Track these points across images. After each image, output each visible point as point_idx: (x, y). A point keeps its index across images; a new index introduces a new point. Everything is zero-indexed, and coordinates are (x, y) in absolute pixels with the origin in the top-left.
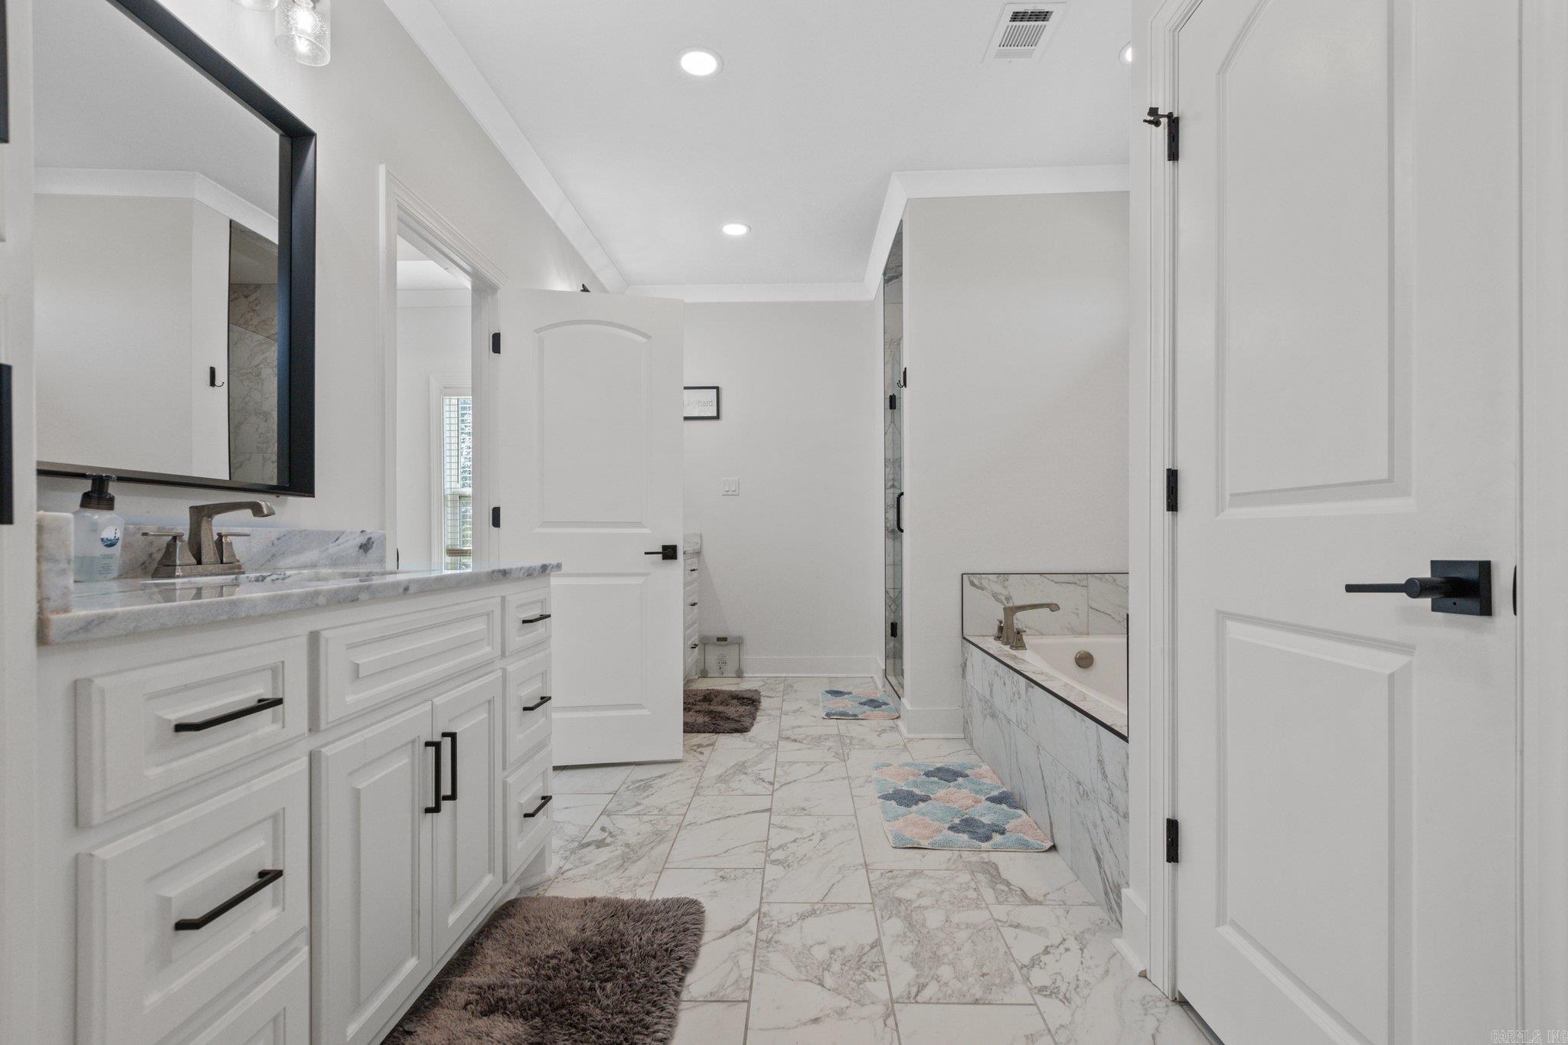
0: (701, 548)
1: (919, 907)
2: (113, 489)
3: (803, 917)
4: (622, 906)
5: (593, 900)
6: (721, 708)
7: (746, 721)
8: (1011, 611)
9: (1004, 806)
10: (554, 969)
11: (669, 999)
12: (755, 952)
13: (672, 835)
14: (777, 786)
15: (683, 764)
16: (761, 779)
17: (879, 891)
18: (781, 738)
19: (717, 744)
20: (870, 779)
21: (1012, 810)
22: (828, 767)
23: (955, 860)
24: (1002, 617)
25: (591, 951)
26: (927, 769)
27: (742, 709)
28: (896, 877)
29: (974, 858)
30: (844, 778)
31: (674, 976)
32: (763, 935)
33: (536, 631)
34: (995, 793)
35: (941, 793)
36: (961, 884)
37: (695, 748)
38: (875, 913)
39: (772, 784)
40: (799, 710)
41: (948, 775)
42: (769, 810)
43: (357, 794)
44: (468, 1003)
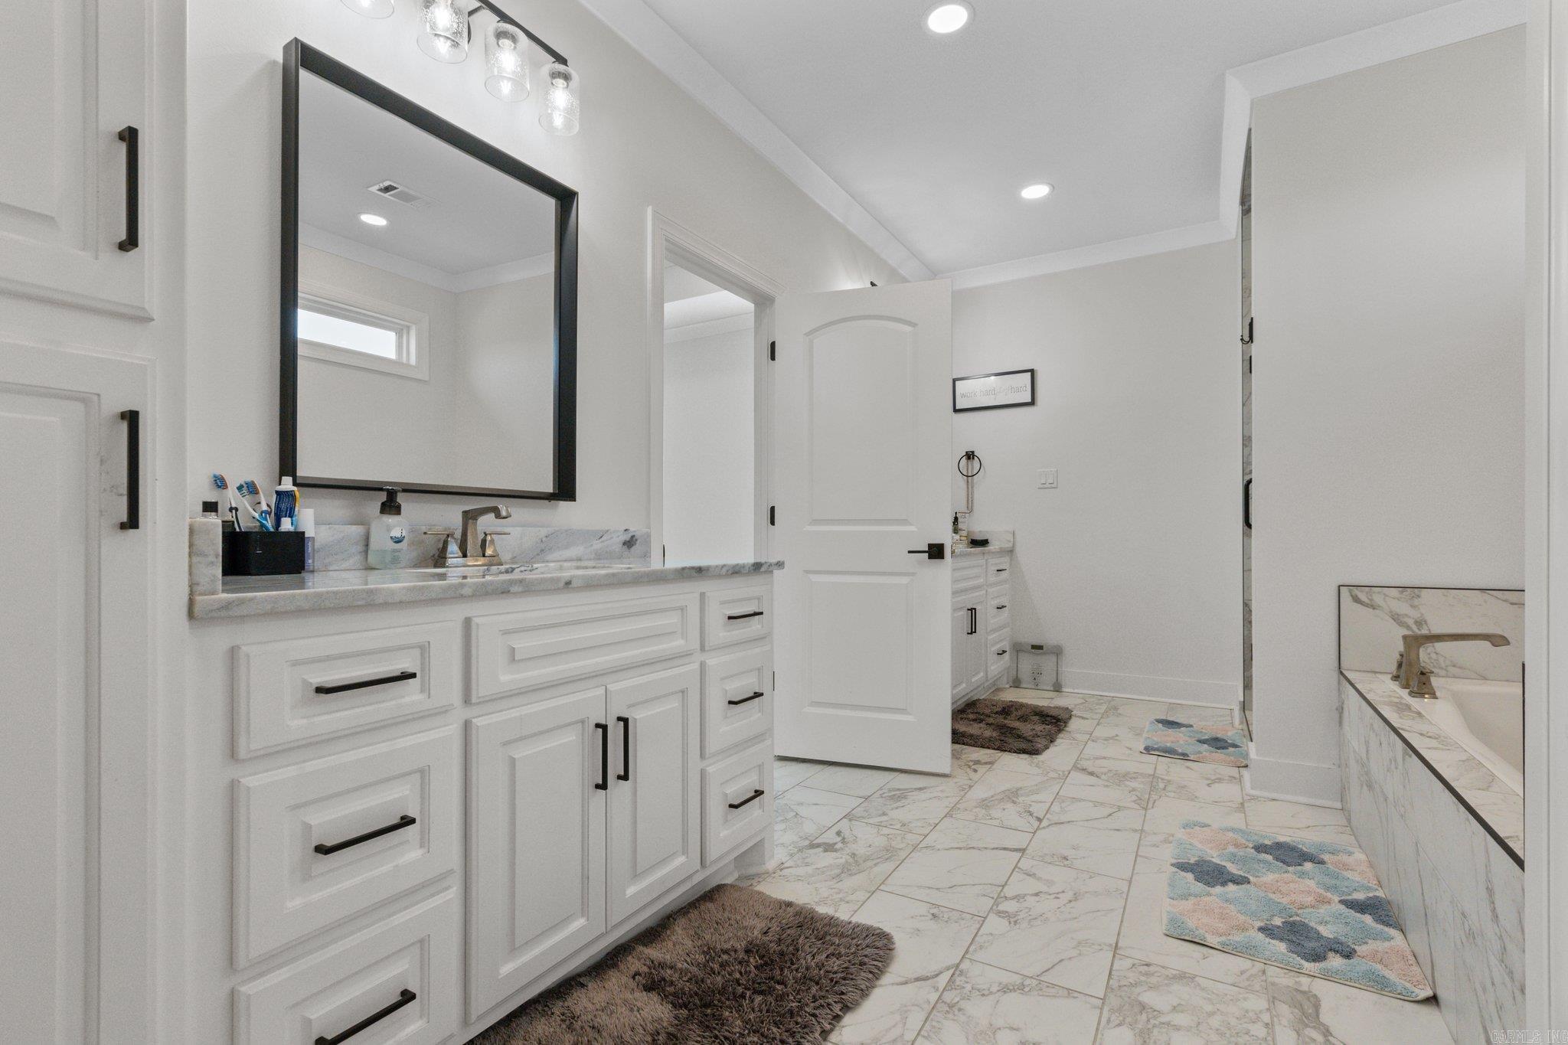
0: (1013, 547)
1: (1168, 1024)
2: (401, 498)
3: (1005, 989)
4: (812, 918)
5: (789, 904)
6: (1016, 724)
7: (1040, 743)
8: (1415, 642)
9: (1368, 919)
10: (722, 965)
11: (811, 1035)
12: (930, 1014)
13: (903, 854)
14: (1045, 823)
15: (950, 779)
16: (1029, 812)
17: (1120, 986)
18: (1075, 767)
19: (996, 764)
20: (1171, 838)
21: (1380, 927)
22: (1119, 814)
23: (1251, 976)
24: (1401, 648)
25: (761, 957)
26: (1261, 841)
27: (1039, 728)
28: (1153, 974)
29: (1285, 980)
30: (1135, 831)
31: (829, 1011)
32: (949, 997)
33: (750, 627)
34: (1360, 896)
35: (1269, 877)
36: (1247, 1011)
37: (971, 764)
38: (1101, 1013)
39: (1040, 820)
40: (1114, 738)
41: (1288, 855)
42: (1023, 851)
43: (513, 762)
44: (637, 974)
